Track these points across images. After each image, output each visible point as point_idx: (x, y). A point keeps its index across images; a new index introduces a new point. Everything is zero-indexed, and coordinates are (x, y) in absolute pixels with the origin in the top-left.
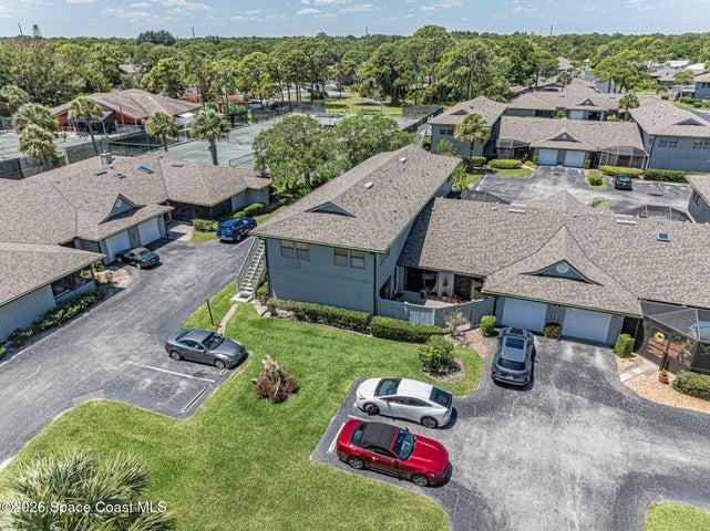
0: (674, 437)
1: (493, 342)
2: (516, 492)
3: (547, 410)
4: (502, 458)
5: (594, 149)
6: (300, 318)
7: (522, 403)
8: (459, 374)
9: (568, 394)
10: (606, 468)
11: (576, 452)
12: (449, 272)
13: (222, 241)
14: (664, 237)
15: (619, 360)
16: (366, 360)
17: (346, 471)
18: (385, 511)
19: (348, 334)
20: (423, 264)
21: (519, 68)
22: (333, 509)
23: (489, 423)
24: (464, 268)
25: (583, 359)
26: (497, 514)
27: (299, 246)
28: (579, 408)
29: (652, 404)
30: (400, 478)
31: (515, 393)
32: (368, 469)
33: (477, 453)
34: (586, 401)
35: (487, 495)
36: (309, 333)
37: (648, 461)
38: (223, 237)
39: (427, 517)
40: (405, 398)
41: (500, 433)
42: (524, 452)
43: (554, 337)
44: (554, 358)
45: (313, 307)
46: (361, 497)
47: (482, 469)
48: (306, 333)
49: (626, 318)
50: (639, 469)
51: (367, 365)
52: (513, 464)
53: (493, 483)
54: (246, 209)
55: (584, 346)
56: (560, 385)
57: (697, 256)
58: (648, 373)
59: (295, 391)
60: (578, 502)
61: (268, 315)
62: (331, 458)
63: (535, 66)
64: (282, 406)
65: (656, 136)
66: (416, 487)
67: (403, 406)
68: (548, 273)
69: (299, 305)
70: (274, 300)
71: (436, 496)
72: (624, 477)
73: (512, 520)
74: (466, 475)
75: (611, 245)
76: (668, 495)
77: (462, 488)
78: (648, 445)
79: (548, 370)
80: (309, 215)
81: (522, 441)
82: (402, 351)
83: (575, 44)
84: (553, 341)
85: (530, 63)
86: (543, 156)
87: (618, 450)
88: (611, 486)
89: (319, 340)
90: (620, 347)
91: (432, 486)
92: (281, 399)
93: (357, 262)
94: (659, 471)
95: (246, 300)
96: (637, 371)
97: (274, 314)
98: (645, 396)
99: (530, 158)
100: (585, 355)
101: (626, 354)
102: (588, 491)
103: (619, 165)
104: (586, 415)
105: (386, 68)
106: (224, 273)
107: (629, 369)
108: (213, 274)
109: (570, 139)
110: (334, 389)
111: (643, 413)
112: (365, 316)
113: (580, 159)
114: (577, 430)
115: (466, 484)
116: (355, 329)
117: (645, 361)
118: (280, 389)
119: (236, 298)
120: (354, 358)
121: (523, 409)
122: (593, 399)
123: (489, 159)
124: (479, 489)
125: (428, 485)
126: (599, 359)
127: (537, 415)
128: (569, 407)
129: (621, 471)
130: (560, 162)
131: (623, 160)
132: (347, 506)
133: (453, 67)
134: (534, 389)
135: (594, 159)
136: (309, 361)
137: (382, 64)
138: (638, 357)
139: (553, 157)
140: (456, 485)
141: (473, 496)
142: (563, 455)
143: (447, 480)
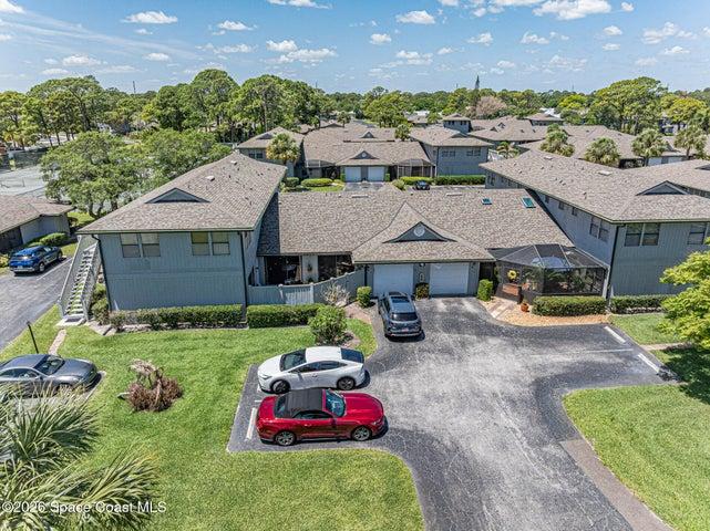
0: (553, 346)
1: (373, 311)
2: (454, 420)
3: (447, 351)
4: (427, 397)
5: (390, 163)
6: (156, 328)
7: (421, 350)
8: (354, 341)
9: (457, 335)
10: (517, 381)
11: (487, 376)
12: (313, 254)
13: (18, 274)
14: (486, 202)
15: (484, 303)
16: (251, 349)
17: (275, 451)
18: (337, 474)
19: (220, 332)
20: (285, 250)
21: (303, 108)
22: (276, 490)
23: (401, 373)
24: (327, 248)
25: (455, 308)
26: (447, 442)
27: (145, 239)
28: (472, 344)
29: (526, 328)
30: (339, 440)
31: (413, 344)
32: (300, 442)
33: (403, 399)
34: (475, 337)
35: (429, 430)
36: (174, 338)
37: (544, 367)
38: (20, 269)
39: (382, 466)
40: (316, 364)
41: (415, 378)
42: (444, 387)
43: (425, 296)
44: (432, 311)
45: (171, 310)
46: (305, 470)
47: (413, 411)
48: (169, 339)
49: (481, 264)
50: (541, 375)
51: (256, 353)
52: (439, 399)
53: (430, 419)
54: (43, 239)
55: (452, 299)
56: (447, 330)
57: (515, 212)
58: (510, 308)
59: (179, 395)
60: (510, 413)
61: (112, 332)
62: (252, 445)
63: (317, 106)
64: (169, 412)
65: (439, 147)
66: (359, 443)
67: (316, 373)
68: (407, 238)
69: (155, 311)
70: (117, 312)
71: (382, 445)
72: (533, 383)
73: (463, 443)
74: (402, 420)
75: (448, 213)
76: (570, 387)
77: (404, 431)
78: (537, 356)
79: (431, 322)
80: (151, 206)
81: (439, 380)
82: (287, 334)
83: (337, 100)
84: (424, 300)
85: (312, 104)
86: (349, 174)
87: (518, 366)
88: (528, 393)
89: (190, 344)
90: (482, 291)
91: (375, 438)
92: (164, 405)
93: (222, 249)
94: (555, 371)
95: (76, 324)
96: (501, 308)
97: (119, 331)
98: (516, 324)
99: (337, 177)
100: (456, 305)
101: (488, 298)
102: (512, 402)
103: (413, 175)
104: (480, 347)
105: (170, 110)
106: (34, 304)
107: (494, 308)
108: (19, 307)
109: (369, 157)
110: (228, 381)
111: (522, 335)
112: (238, 307)
113: (380, 173)
114: (479, 359)
115: (406, 427)
116: (227, 325)
117: (503, 300)
118: (162, 394)
119: (62, 323)
120: (238, 350)
121: (425, 354)
122: (478, 335)
123: (301, 180)
124: (420, 427)
125: (371, 438)
126: (468, 306)
127: (440, 357)
128: (463, 344)
129: (529, 380)
130: (364, 179)
131: (416, 170)
132: (292, 482)
133: (245, 103)
134: (426, 338)
135: (392, 172)
136: (185, 363)
137: (165, 106)
138: (497, 299)
139: (357, 174)
140: (397, 430)
141: (417, 434)
142: (478, 381)
143: (386, 429)
